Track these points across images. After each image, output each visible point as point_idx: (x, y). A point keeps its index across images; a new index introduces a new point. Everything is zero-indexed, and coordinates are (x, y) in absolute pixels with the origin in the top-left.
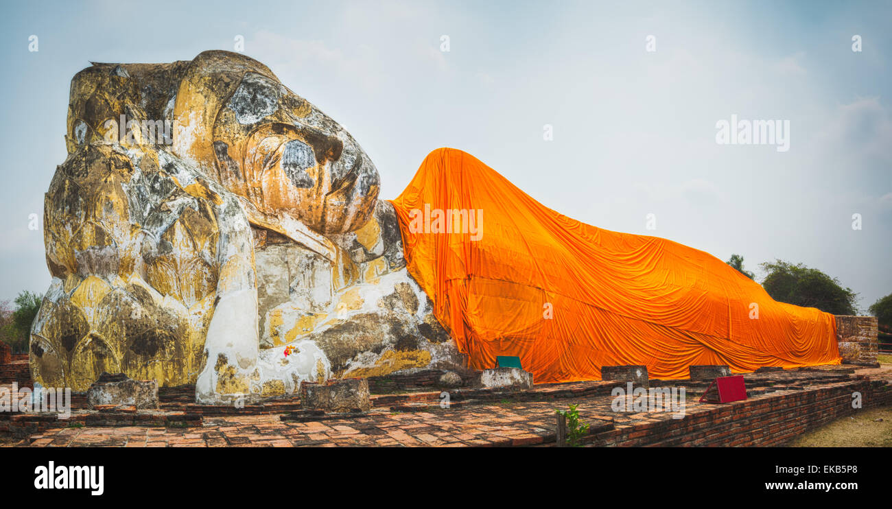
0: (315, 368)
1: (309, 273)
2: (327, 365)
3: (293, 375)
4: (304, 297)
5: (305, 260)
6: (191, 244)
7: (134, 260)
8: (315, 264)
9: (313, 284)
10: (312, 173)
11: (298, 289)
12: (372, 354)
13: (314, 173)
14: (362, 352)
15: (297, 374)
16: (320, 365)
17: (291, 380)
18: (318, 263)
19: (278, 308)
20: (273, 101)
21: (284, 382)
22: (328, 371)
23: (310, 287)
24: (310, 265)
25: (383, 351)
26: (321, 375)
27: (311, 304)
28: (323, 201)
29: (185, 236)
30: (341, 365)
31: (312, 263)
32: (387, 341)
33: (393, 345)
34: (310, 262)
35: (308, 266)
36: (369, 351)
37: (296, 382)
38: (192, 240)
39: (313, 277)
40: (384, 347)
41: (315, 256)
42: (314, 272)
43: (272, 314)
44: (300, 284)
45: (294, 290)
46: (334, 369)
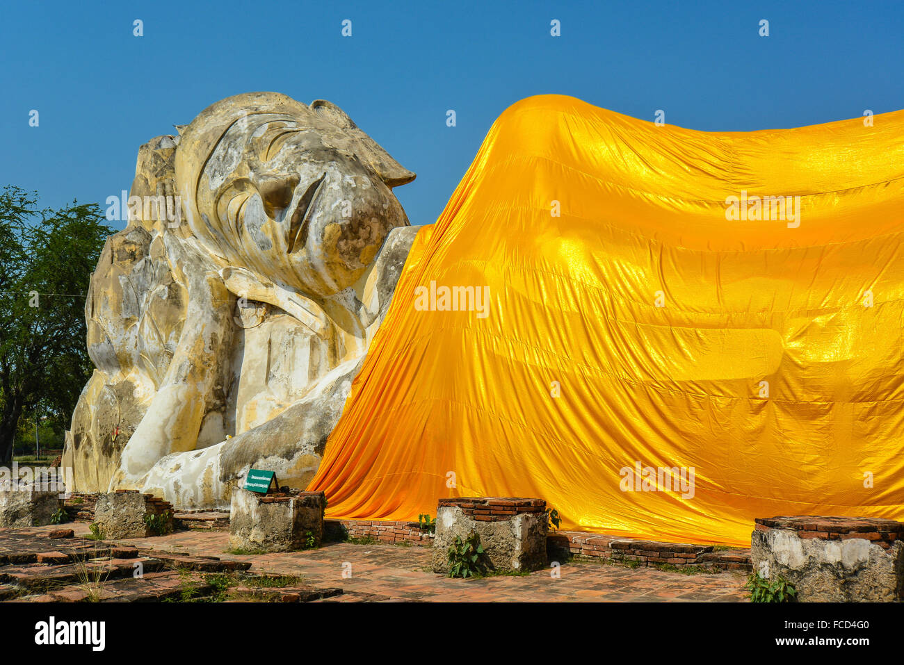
0: (202, 476)
1: (290, 352)
2: (217, 473)
3: (176, 484)
4: (282, 384)
5: (287, 337)
6: (156, 336)
7: (130, 355)
8: (295, 340)
9: (293, 366)
10: (265, 230)
11: (278, 375)
12: (280, 460)
13: (267, 230)
14: (266, 458)
15: (180, 483)
16: (209, 472)
17: (172, 488)
18: (298, 339)
19: (255, 399)
20: (239, 153)
21: (164, 491)
22: (217, 481)
23: (290, 370)
24: (291, 342)
25: (296, 455)
26: (207, 485)
27: (288, 393)
28: (287, 261)
29: (150, 328)
30: (233, 474)
31: (293, 340)
32: (304, 443)
33: (312, 448)
34: (291, 338)
35: (290, 343)
36: (276, 456)
37: (177, 492)
38: (157, 332)
39: (293, 358)
40: (298, 450)
41: (296, 329)
42: (294, 350)
43: (249, 407)
44: (280, 368)
45: (274, 376)
46: (225, 478)
